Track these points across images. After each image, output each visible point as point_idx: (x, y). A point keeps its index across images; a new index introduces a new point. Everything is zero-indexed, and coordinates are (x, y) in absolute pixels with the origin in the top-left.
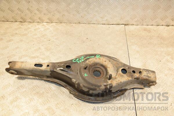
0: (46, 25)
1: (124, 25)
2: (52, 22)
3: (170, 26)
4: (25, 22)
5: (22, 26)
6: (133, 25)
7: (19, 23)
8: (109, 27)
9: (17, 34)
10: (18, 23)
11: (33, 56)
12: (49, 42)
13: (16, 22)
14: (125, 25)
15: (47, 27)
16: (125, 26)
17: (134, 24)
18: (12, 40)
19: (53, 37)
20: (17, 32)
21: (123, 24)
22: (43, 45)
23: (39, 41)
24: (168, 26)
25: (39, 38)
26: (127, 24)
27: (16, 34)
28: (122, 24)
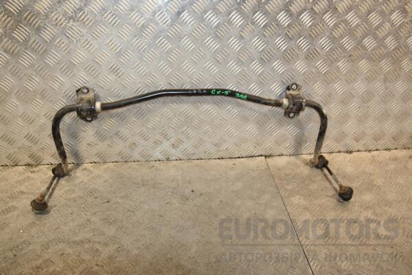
0: (91, 169)
1: (264, 157)
2: (105, 162)
3: (354, 153)
4: (38, 165)
5: (32, 175)
6: (282, 155)
7: (24, 167)
8: (234, 164)
9: (25, 193)
10: (21, 169)
11: (77, 239)
12: (106, 204)
13: (16, 165)
14: (266, 157)
15: (96, 172)
16: (267, 159)
17: (284, 153)
18: (15, 208)
19: (114, 193)
20: (23, 188)
21: (262, 156)
22: (95, 214)
23: (83, 206)
24: (351, 152)
25: (82, 198)
26: (269, 154)
27: (22, 192)
28: (259, 156)
